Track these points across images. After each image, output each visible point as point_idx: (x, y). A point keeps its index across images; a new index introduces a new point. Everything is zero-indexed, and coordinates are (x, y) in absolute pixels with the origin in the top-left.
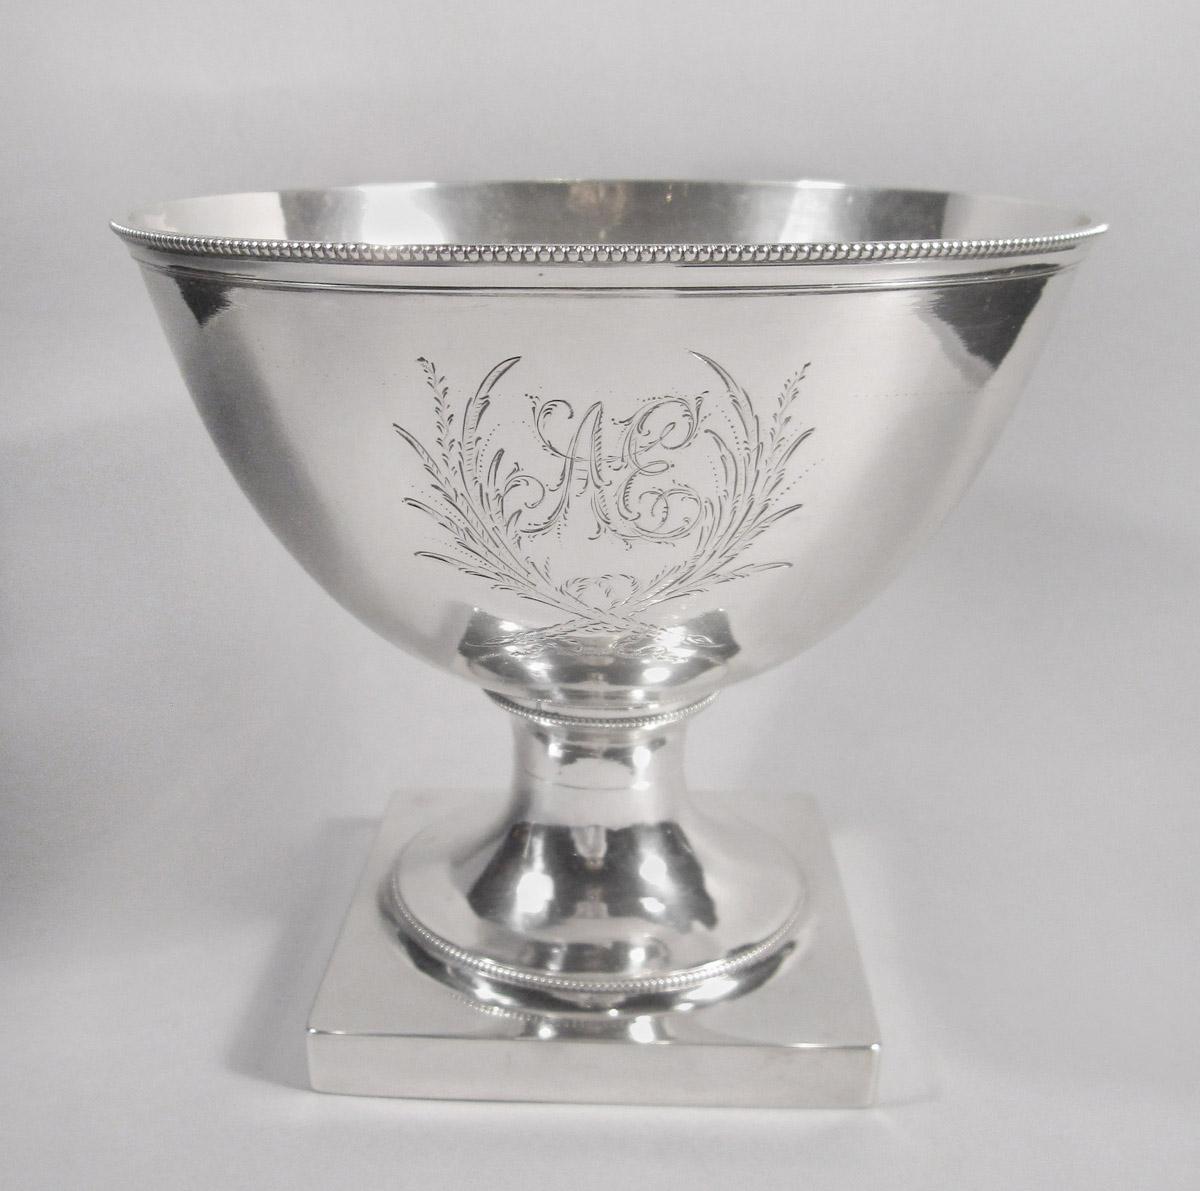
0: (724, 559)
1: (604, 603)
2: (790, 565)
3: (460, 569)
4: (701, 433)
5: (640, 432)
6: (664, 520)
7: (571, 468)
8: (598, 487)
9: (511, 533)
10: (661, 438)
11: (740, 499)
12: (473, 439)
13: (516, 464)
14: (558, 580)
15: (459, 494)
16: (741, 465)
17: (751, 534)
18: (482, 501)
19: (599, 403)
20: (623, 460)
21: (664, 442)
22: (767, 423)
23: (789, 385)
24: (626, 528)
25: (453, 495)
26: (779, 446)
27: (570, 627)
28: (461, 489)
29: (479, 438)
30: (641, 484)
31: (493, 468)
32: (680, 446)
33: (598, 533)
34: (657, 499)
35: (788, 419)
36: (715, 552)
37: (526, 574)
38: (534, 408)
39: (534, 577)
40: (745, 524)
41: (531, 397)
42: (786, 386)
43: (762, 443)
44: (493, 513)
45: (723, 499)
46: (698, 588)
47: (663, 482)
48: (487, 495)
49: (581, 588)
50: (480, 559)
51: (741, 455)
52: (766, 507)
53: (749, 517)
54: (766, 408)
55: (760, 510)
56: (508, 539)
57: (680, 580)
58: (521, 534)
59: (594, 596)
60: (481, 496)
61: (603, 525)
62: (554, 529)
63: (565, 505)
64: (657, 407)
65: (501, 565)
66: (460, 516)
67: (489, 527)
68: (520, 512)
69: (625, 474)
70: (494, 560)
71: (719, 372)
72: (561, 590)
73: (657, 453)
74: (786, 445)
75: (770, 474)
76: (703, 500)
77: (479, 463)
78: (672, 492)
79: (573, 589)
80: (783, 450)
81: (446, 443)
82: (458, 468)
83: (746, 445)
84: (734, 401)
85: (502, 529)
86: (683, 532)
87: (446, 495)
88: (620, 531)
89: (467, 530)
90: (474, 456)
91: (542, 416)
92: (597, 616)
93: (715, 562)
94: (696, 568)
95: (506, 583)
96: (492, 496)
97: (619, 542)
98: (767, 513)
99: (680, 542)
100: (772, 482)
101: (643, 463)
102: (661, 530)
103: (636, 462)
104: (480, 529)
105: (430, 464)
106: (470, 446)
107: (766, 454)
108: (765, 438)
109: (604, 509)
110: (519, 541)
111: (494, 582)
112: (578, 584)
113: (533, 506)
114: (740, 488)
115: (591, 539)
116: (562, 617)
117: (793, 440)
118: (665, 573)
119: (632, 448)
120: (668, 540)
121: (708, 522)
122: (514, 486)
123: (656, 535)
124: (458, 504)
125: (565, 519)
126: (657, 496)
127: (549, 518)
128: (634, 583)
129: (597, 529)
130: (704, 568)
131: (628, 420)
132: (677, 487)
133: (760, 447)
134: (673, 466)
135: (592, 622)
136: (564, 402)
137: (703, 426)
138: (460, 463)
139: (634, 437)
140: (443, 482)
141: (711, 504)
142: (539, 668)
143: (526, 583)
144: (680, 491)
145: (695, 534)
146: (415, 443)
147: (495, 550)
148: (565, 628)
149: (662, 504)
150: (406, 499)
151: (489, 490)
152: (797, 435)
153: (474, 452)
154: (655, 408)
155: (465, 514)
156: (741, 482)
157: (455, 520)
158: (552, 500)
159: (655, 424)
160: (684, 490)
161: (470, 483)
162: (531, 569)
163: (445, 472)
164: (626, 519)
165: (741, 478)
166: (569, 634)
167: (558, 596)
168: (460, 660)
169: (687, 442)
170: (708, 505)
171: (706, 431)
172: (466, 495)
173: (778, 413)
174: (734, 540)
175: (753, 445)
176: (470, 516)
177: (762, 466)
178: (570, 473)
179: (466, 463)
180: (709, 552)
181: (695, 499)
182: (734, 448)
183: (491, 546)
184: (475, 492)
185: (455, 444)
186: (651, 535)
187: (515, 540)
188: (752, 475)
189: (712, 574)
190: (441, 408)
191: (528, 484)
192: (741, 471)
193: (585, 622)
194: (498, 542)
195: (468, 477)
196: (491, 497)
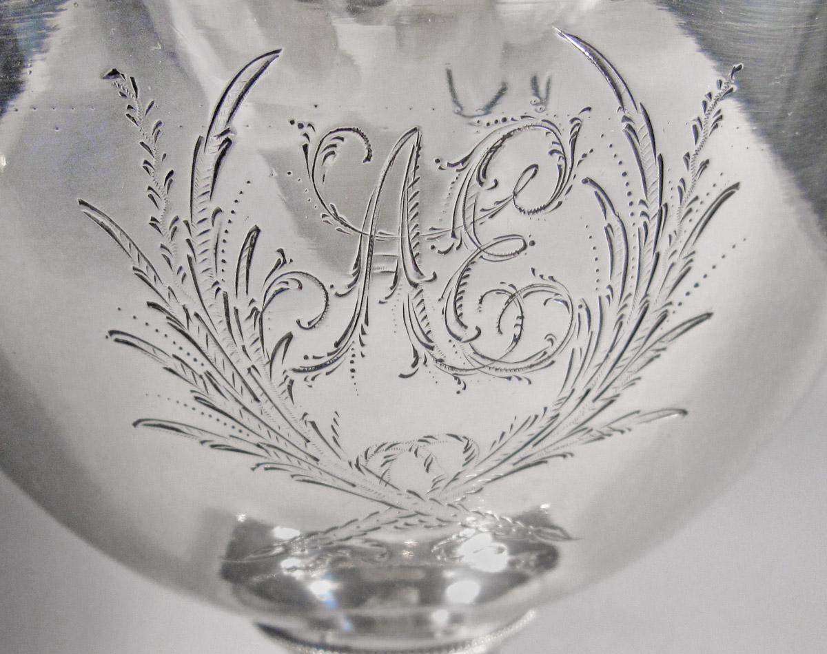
0: (600, 403)
1: (422, 482)
2: (684, 412)
3: (203, 442)
4: (577, 183)
5: (481, 183)
6: (516, 340)
7: (370, 255)
8: (415, 285)
9: (278, 377)
10: (515, 194)
11: (630, 301)
12: (208, 214)
13: (281, 252)
14: (353, 450)
15: (191, 314)
16: (634, 242)
17: (641, 361)
18: (229, 323)
19: (415, 130)
20: (454, 235)
21: (520, 201)
22: (676, 171)
23: (710, 104)
24: (456, 356)
25: (183, 319)
26: (690, 210)
27: (373, 523)
28: (194, 308)
29: (218, 211)
30: (484, 276)
31: (244, 263)
32: (544, 208)
33: (414, 365)
34: (508, 303)
35: (705, 164)
36: (588, 392)
37: (303, 441)
38: (305, 147)
39: (317, 446)
40: (633, 345)
41: (301, 126)
42: (705, 104)
43: (666, 205)
44: (247, 343)
45: (605, 301)
46: (560, 452)
47: (518, 274)
48: (236, 311)
49: (388, 460)
50: (230, 422)
51: (635, 225)
52: (664, 317)
53: (639, 334)
54: (675, 142)
55: (655, 322)
56: (274, 386)
57: (535, 440)
58: (293, 376)
59: (407, 473)
60: (227, 314)
61: (422, 351)
62: (344, 364)
63: (362, 320)
64: (509, 135)
65: (264, 431)
66: (195, 353)
67: (243, 365)
68: (289, 337)
69: (458, 260)
70: (253, 424)
71: (607, 74)
72: (357, 466)
73: (509, 220)
74: (700, 210)
75: (675, 258)
76: (576, 303)
77: (221, 256)
78: (530, 291)
79: (375, 463)
80: (696, 217)
81: (166, 225)
82: (187, 269)
83: (643, 208)
84: (630, 127)
85: (263, 370)
86: (545, 360)
87: (170, 317)
88: (448, 362)
89: (209, 374)
90: (211, 246)
91: (321, 157)
92: (410, 504)
93: (589, 406)
94: (560, 419)
95: (273, 457)
96: (245, 312)
97: (447, 379)
98: (667, 326)
99: (538, 376)
100: (675, 274)
101: (486, 240)
102: (510, 358)
103: (476, 240)
104: (228, 373)
105: (143, 266)
106: (203, 227)
107: (672, 224)
108: (671, 196)
109: (423, 325)
110: (290, 388)
111: (254, 460)
112: (382, 454)
113: (311, 326)
114: (631, 282)
115: (402, 376)
116: (359, 508)
117: (709, 201)
118: (515, 429)
119: (470, 213)
120: (520, 374)
121: (580, 342)
122: (278, 292)
123: (503, 366)
124: (192, 332)
125: (362, 345)
126: (506, 298)
127: (337, 345)
128: (467, 449)
129: (413, 360)
130: (571, 419)
131: (464, 161)
132: (537, 281)
133: (663, 214)
134: (533, 243)
135: (404, 513)
136: (357, 131)
137: (582, 172)
138: (189, 259)
139: (472, 192)
140: (166, 297)
141: (588, 310)
142: (322, 588)
143: (303, 456)
144: (542, 289)
145: (562, 360)
146: (117, 233)
147: (253, 407)
148: (364, 526)
149: (514, 311)
150: (112, 333)
151: (240, 304)
152: (715, 194)
153: (211, 236)
154: (504, 139)
155: (203, 346)
156: (633, 272)
157: (188, 360)
158: (342, 313)
159: (506, 168)
160: (546, 285)
161: (208, 296)
162: (311, 434)
163: (169, 278)
164: (459, 339)
165: (634, 264)
166: (372, 535)
167: (353, 475)
168: (225, 588)
169: (555, 202)
170: (583, 312)
171: (585, 181)
172: (203, 315)
173: (692, 153)
174: (617, 371)
175: (654, 209)
176: (212, 351)
177: (664, 246)
178: (369, 264)
179: (200, 259)
180: (580, 392)
181: (566, 303)
182: (624, 212)
183: (246, 399)
184: (217, 310)
185: (181, 225)
186: (497, 365)
187: (285, 386)
188: (649, 260)
189: (581, 428)
190: (153, 162)
191: (301, 287)
192: (634, 254)
193: (394, 513)
194: (258, 393)
195: (205, 282)
196: (243, 315)
